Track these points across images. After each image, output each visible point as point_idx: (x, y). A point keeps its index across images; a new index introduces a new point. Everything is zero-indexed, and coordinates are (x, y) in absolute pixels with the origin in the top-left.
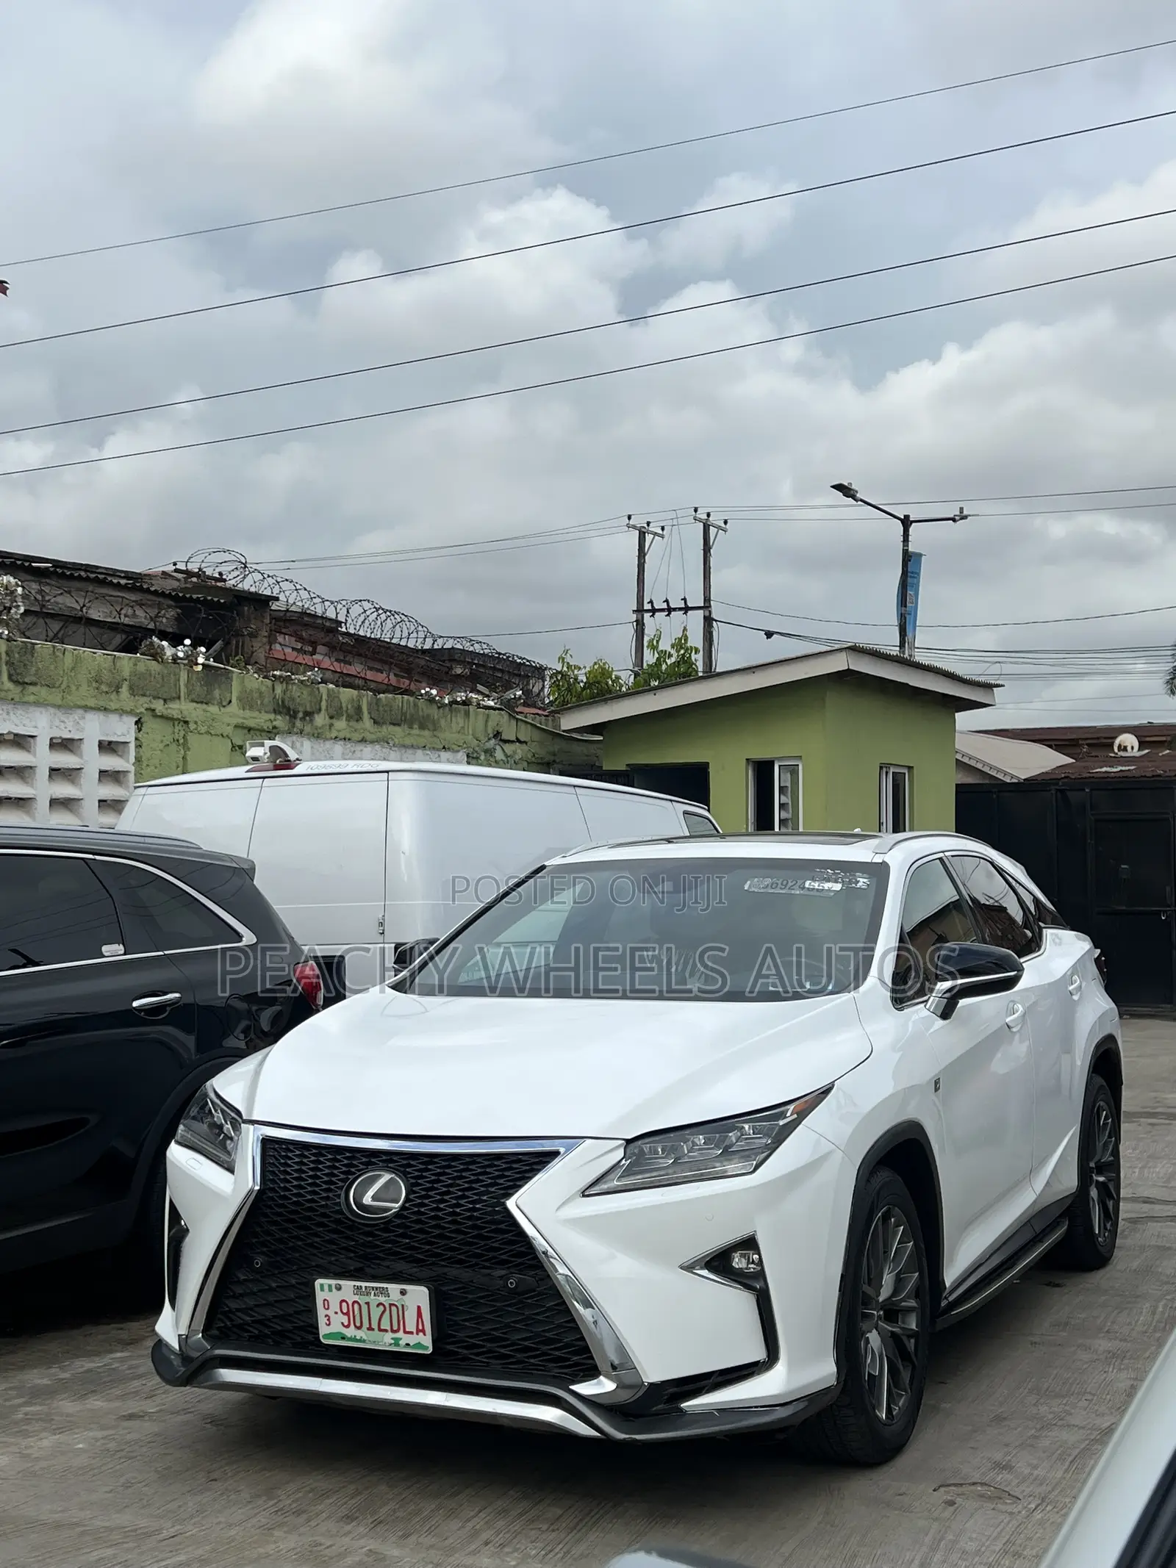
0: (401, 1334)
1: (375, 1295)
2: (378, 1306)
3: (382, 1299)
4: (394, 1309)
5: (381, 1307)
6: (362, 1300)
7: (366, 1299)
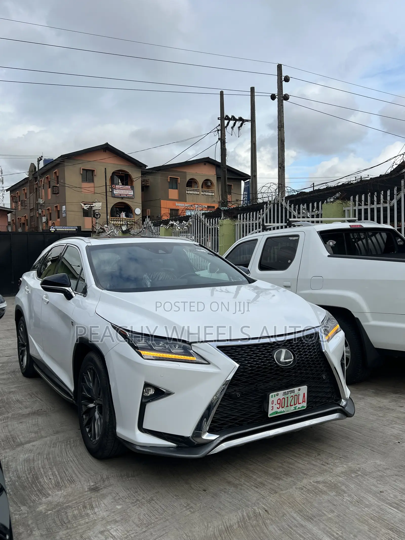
0: (297, 405)
1: (290, 393)
2: (291, 397)
3: (292, 394)
4: (296, 396)
5: (292, 397)
6: (285, 397)
7: (287, 396)
